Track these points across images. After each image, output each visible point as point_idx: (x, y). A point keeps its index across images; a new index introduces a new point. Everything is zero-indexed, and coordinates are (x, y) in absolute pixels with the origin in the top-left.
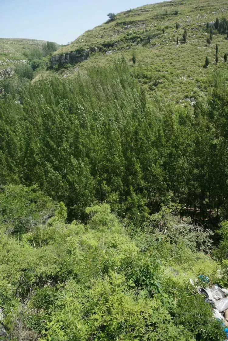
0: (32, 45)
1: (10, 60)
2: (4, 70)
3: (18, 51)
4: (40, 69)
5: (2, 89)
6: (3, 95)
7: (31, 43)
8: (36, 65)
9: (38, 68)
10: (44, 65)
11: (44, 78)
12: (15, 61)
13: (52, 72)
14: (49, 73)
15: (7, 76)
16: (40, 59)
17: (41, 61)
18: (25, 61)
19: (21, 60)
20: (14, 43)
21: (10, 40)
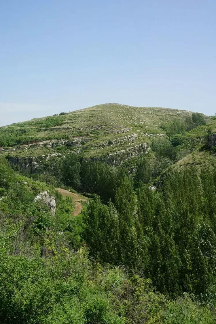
0: (172, 115)
1: (145, 134)
2: (140, 145)
3: (155, 123)
4: (182, 146)
5: (133, 168)
6: (133, 176)
7: (170, 113)
8: (177, 141)
9: (179, 146)
10: (188, 142)
11: (197, 161)
12: (151, 134)
13: (209, 155)
14: (204, 154)
15: (142, 153)
16: (183, 134)
17: (183, 136)
18: (163, 136)
19: (158, 134)
20: (150, 112)
21: (145, 109)
